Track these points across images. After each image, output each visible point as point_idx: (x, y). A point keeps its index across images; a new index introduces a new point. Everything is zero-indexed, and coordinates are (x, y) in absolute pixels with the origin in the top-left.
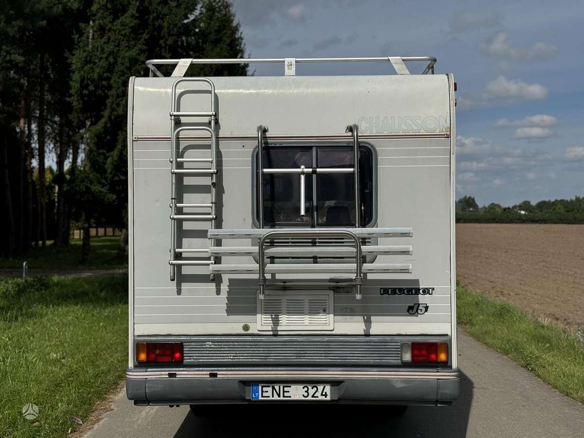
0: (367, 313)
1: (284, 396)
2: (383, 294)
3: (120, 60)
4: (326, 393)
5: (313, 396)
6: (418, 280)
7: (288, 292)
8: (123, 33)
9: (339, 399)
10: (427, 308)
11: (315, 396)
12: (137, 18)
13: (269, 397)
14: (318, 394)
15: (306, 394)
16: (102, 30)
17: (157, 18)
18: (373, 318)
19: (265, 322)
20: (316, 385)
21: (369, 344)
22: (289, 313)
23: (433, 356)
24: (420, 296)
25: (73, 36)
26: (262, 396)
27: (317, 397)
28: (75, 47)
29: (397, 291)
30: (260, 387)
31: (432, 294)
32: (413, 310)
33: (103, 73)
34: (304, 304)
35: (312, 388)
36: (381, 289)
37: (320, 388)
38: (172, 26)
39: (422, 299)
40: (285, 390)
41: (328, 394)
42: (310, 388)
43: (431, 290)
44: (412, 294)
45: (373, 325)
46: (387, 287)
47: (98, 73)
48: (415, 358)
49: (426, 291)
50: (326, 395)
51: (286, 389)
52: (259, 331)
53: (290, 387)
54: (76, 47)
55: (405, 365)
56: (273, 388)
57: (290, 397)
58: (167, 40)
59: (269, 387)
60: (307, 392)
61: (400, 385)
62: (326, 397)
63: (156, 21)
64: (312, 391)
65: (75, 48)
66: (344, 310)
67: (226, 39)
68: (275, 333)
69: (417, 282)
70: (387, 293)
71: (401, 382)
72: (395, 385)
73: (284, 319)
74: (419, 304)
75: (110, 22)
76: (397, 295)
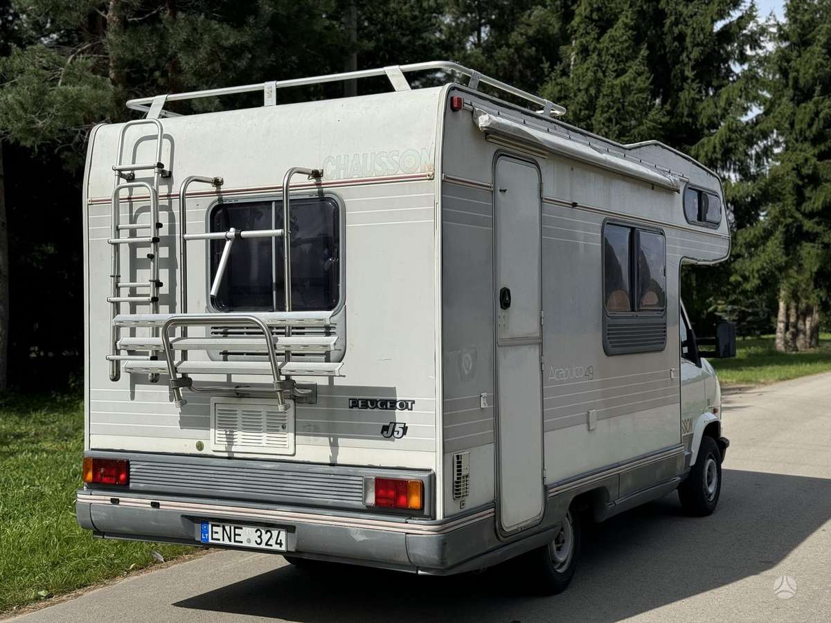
0: (333, 433)
1: (235, 541)
2: (352, 407)
3: (605, 91)
4: (281, 540)
5: (267, 544)
6: (395, 388)
7: (244, 401)
8: (612, 51)
9: (297, 552)
10: (405, 429)
11: (269, 543)
12: (631, 28)
13: (219, 540)
14: (272, 542)
15: (259, 541)
16: (584, 52)
17: (676, 23)
18: (340, 440)
19: (219, 439)
20: (270, 529)
21: (328, 476)
22: (245, 429)
23: (403, 499)
24: (397, 411)
25: (542, 66)
26: (212, 539)
27: (271, 545)
28: (545, 79)
29: (369, 403)
30: (210, 526)
31: (411, 409)
32: (388, 431)
33: (580, 110)
34: (261, 417)
35: (266, 533)
36: (350, 399)
37: (275, 533)
38: (696, 32)
39: (400, 416)
40: (236, 533)
41: (284, 542)
42: (263, 532)
43: (410, 403)
44: (386, 408)
45: (341, 450)
46: (357, 397)
47: (572, 111)
48: (380, 501)
49: (404, 405)
50: (281, 544)
51: (238, 531)
52: (214, 451)
53: (241, 528)
54: (547, 79)
55: (369, 510)
56: (224, 529)
57: (242, 542)
58: (691, 53)
59: (218, 526)
60: (260, 537)
61: (360, 538)
62: (281, 547)
63: (674, 27)
64: (265, 537)
65: (545, 81)
66: (308, 427)
67: (821, 38)
68: (231, 455)
69: (392, 391)
70: (357, 406)
71: (361, 534)
72: (353, 536)
73: (239, 435)
74: (395, 424)
75: (594, 39)
76: (369, 410)
